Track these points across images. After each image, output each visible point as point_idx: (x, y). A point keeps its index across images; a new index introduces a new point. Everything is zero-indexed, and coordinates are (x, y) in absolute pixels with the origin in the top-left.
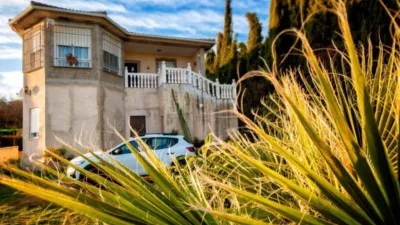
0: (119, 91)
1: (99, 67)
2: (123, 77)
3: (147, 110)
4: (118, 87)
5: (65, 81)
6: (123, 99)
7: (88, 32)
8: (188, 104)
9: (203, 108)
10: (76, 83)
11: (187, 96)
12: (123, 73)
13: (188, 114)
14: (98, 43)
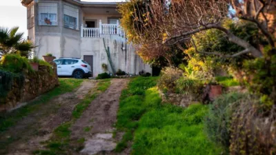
0: (76, 39)
1: (61, 24)
2: (79, 31)
3: (94, 51)
4: (75, 37)
5: (44, 33)
6: (79, 44)
7: (56, 5)
8: (115, 47)
9: (126, 50)
10: (49, 35)
11: (115, 42)
12: (80, 28)
13: (115, 54)
14: (61, 10)
